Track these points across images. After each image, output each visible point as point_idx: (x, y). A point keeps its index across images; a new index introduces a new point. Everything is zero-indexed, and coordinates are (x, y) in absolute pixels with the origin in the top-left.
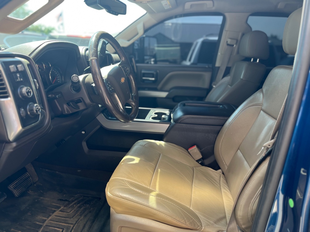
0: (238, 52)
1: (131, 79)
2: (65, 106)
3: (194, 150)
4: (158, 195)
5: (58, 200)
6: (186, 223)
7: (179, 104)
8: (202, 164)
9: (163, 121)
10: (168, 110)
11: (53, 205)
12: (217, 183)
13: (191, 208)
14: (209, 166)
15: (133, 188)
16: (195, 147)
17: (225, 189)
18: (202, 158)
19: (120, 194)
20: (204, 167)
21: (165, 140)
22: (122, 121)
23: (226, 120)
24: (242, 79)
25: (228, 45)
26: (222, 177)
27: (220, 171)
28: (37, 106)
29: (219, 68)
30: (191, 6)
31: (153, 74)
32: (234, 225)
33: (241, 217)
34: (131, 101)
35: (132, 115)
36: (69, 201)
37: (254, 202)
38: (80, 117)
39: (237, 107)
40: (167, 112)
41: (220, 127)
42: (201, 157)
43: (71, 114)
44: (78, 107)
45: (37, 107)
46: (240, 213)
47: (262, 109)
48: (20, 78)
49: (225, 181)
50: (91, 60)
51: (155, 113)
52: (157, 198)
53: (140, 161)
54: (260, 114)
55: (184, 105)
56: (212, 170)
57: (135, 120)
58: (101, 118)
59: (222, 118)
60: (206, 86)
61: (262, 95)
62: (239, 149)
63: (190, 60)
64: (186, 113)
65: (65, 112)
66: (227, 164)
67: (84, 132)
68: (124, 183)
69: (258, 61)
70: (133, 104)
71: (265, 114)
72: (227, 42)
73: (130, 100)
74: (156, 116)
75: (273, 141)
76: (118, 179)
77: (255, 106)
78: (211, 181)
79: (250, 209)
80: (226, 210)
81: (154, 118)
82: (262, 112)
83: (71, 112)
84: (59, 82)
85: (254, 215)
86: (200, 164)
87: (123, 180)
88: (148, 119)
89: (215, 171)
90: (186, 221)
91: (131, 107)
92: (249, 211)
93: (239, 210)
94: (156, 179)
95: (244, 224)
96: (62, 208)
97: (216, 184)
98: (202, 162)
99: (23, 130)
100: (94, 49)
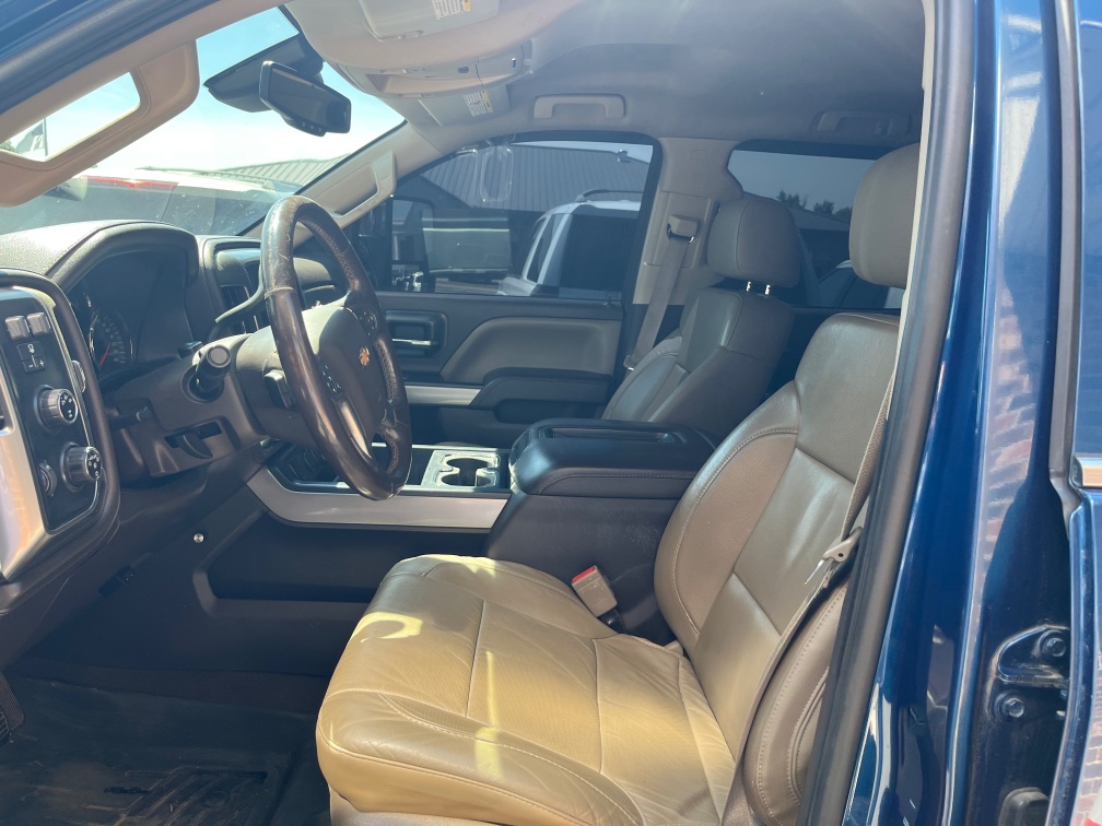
0: (704, 260)
1: (382, 350)
2: (159, 448)
3: (592, 582)
4: (502, 738)
5: (106, 791)
6: (594, 819)
7: (532, 430)
8: (618, 628)
9: (484, 490)
10: (494, 449)
11: (91, 810)
12: (669, 687)
13: (602, 773)
14: (640, 632)
15: (414, 720)
16: (595, 572)
17: (696, 704)
18: (616, 608)
19: (375, 743)
20: (623, 638)
21: (491, 552)
22: (366, 493)
23: (689, 481)
24: (723, 349)
25: (671, 235)
26: (683, 667)
27: (674, 645)
28: (92, 453)
29: (644, 308)
30: (555, 109)
31: (425, 326)
32: (741, 810)
33: (764, 784)
34: (385, 427)
35: (394, 471)
36: (146, 792)
37: (803, 732)
38: (201, 489)
39: (719, 441)
40: (491, 456)
41: (674, 502)
42: (614, 603)
43: (179, 473)
44: (207, 451)
45: (91, 458)
46: (761, 770)
47: (797, 446)
48: (38, 359)
49: (693, 679)
50: (274, 296)
51: (451, 463)
52: (499, 747)
53: (423, 627)
54: (793, 459)
55: (550, 433)
56: (650, 644)
57: (406, 488)
58: (265, 486)
59: (675, 474)
60: (604, 366)
61: (794, 402)
62: (733, 571)
63: (533, 276)
64: (559, 459)
65: (158, 469)
66: (696, 621)
67: (202, 538)
68: (381, 704)
69: (767, 292)
70: (394, 435)
71: (808, 461)
72: (669, 226)
73: (385, 422)
74: (456, 471)
75: (849, 541)
76: (356, 692)
77: (779, 436)
78: (652, 681)
79: (790, 755)
80: (707, 772)
81: (449, 480)
82: (798, 453)
83: (178, 469)
84: (116, 360)
85: (805, 770)
86: (611, 626)
87: (375, 696)
88: (431, 482)
89: (659, 647)
90: (596, 814)
91: (384, 445)
92: (789, 760)
93: (759, 762)
94: (485, 686)
95: (773, 805)
96: (124, 817)
97: (669, 691)
98: (615, 621)
99: (48, 537)
100: (280, 258)
